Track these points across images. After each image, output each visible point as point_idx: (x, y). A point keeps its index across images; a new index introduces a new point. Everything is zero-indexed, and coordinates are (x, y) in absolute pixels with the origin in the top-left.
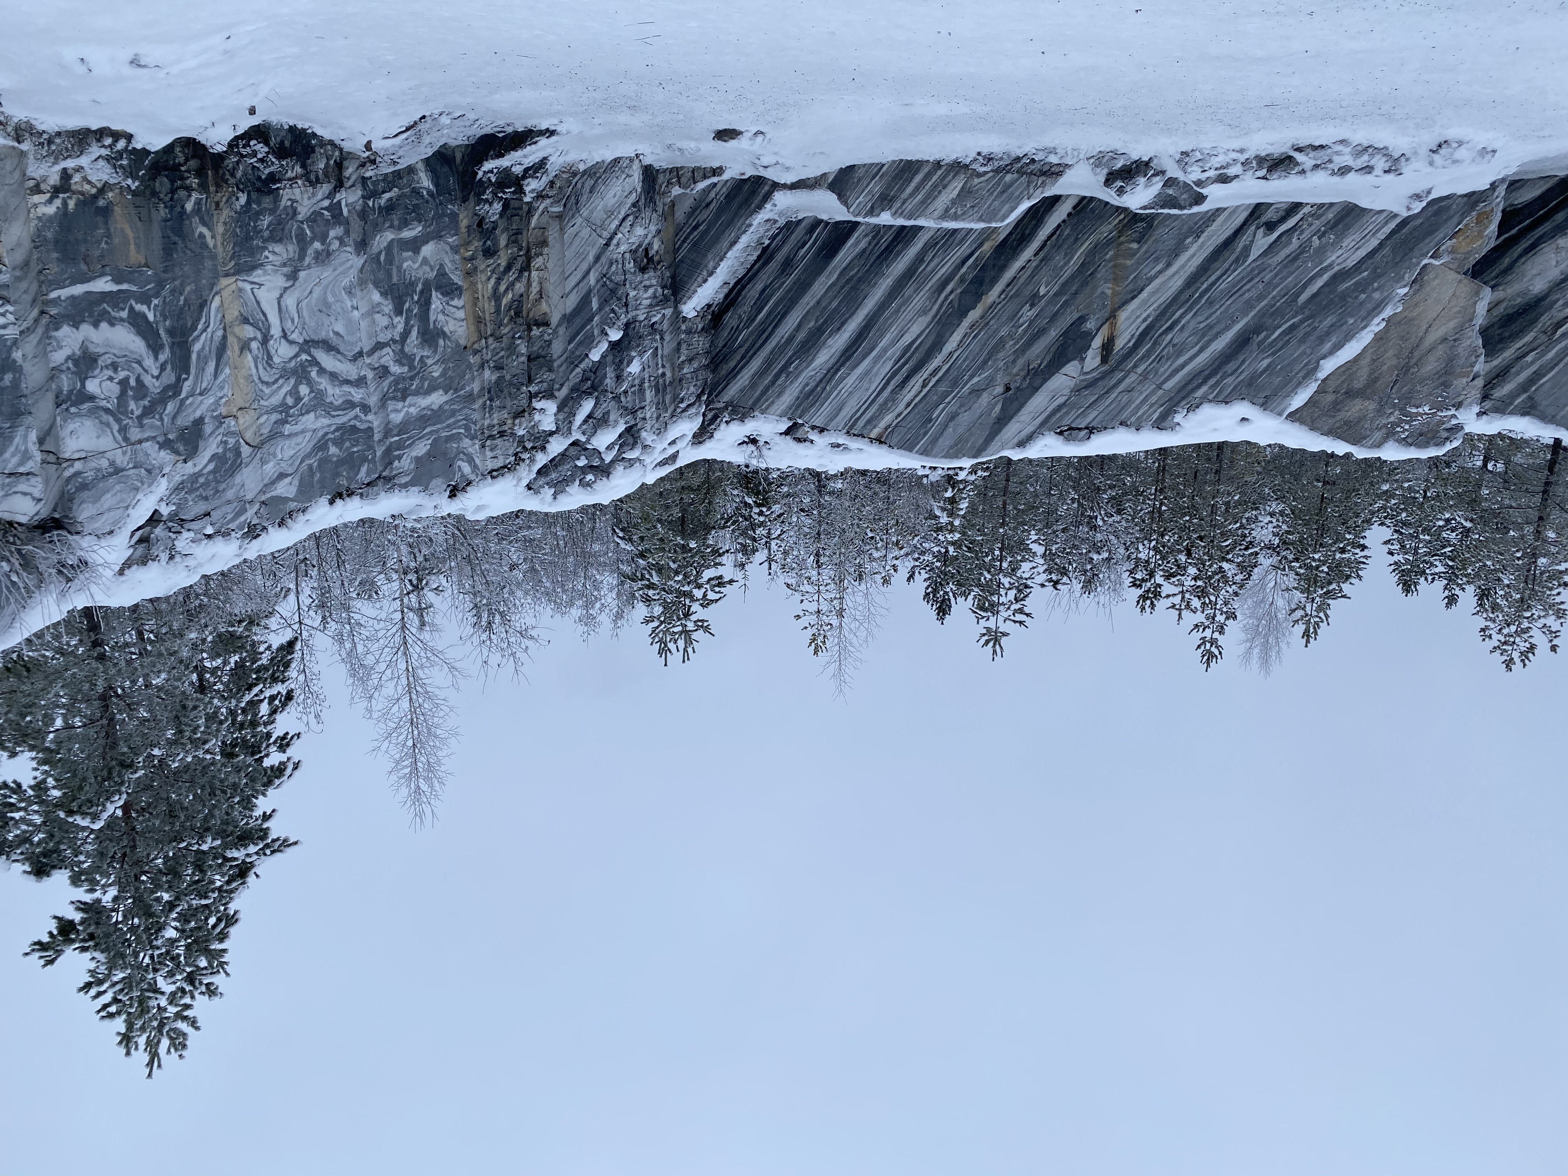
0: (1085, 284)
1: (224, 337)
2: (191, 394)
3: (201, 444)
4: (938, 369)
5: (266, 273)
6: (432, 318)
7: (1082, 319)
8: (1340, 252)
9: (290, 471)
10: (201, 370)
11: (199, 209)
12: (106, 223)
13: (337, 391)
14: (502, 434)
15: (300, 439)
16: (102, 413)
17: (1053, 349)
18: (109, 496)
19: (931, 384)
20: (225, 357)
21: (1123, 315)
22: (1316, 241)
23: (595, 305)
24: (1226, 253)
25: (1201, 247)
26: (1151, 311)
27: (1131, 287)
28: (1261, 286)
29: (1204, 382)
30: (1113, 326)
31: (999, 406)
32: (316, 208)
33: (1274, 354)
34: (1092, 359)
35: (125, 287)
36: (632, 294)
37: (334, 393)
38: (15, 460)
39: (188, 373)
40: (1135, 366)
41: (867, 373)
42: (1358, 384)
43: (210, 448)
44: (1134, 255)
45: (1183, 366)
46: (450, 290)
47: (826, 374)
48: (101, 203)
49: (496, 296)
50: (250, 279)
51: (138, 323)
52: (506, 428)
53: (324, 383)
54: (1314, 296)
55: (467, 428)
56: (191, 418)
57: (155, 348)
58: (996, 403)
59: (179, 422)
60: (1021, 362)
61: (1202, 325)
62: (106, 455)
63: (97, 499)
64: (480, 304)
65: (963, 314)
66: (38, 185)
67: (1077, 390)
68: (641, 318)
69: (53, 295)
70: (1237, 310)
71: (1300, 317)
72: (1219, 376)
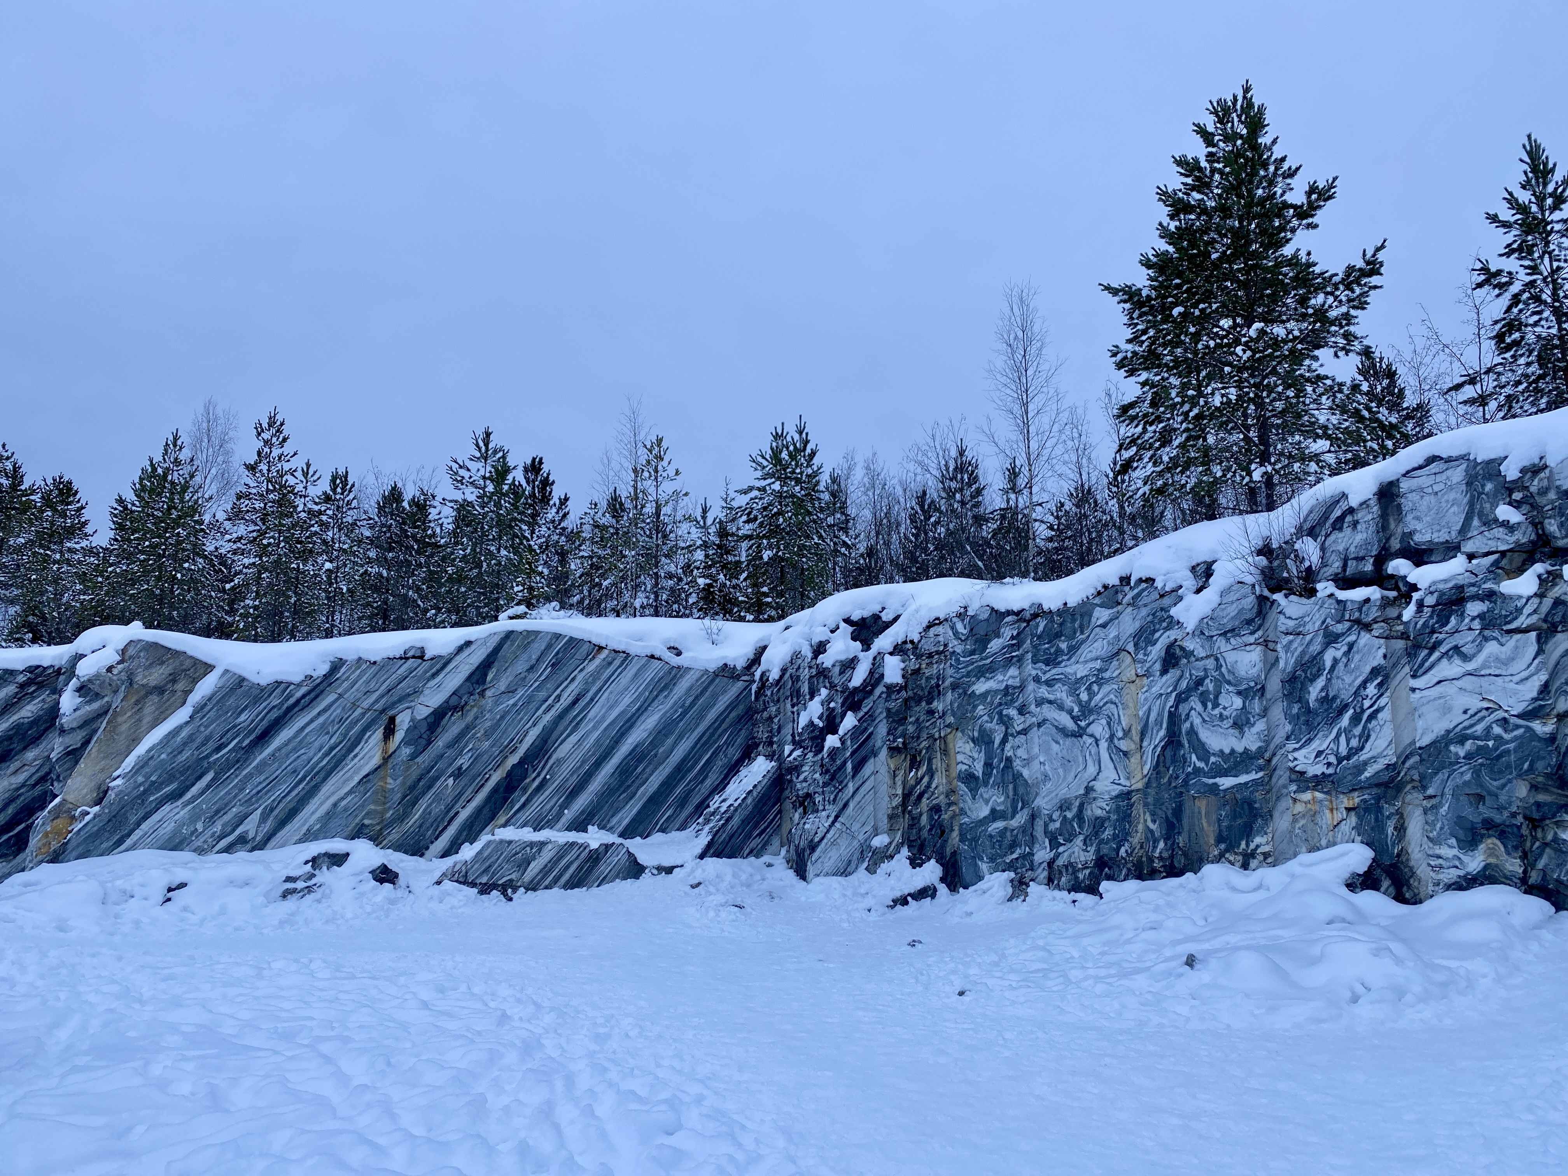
0: (412, 788)
1: (1142, 740)
2: (1169, 694)
3: (1163, 654)
4: (545, 712)
5: (1109, 792)
6: (982, 754)
7: (413, 757)
8: (177, 817)
9: (1097, 629)
10: (1160, 714)
11: (1154, 843)
12: (1220, 831)
13: (1059, 695)
14: (930, 656)
15: (1089, 656)
16: (1233, 681)
17: (440, 730)
18: (1232, 614)
19: (552, 698)
20: (1142, 724)
21: (376, 760)
22: (200, 826)
23: (849, 766)
24: (282, 816)
25: (306, 821)
26: (350, 764)
27: (369, 785)
28: (249, 787)
29: (298, 701)
30: (385, 751)
31: (489, 678)
32: (1069, 845)
33: (235, 726)
34: (403, 721)
35: (1211, 781)
36: (817, 776)
37: (1061, 693)
38: (1295, 645)
39: (1170, 712)
40: (364, 714)
41: (611, 708)
42: (155, 698)
43: (1157, 651)
44: (367, 814)
45: (319, 714)
46: (969, 778)
47: (649, 705)
48: (1223, 846)
49: (931, 773)
50: (1121, 788)
51: (1203, 752)
52: (927, 661)
53: (1069, 702)
54: (200, 777)
55: (957, 660)
56: (1169, 675)
57: (1192, 732)
58: (492, 681)
59: (1178, 673)
60: (470, 718)
61: (302, 751)
62: (1232, 647)
63: (1240, 611)
64: (944, 765)
65: (522, 762)
66: (1265, 858)
67: (417, 692)
68: (810, 755)
69: (1261, 774)
70: (270, 765)
71: (211, 759)
72: (286, 706)
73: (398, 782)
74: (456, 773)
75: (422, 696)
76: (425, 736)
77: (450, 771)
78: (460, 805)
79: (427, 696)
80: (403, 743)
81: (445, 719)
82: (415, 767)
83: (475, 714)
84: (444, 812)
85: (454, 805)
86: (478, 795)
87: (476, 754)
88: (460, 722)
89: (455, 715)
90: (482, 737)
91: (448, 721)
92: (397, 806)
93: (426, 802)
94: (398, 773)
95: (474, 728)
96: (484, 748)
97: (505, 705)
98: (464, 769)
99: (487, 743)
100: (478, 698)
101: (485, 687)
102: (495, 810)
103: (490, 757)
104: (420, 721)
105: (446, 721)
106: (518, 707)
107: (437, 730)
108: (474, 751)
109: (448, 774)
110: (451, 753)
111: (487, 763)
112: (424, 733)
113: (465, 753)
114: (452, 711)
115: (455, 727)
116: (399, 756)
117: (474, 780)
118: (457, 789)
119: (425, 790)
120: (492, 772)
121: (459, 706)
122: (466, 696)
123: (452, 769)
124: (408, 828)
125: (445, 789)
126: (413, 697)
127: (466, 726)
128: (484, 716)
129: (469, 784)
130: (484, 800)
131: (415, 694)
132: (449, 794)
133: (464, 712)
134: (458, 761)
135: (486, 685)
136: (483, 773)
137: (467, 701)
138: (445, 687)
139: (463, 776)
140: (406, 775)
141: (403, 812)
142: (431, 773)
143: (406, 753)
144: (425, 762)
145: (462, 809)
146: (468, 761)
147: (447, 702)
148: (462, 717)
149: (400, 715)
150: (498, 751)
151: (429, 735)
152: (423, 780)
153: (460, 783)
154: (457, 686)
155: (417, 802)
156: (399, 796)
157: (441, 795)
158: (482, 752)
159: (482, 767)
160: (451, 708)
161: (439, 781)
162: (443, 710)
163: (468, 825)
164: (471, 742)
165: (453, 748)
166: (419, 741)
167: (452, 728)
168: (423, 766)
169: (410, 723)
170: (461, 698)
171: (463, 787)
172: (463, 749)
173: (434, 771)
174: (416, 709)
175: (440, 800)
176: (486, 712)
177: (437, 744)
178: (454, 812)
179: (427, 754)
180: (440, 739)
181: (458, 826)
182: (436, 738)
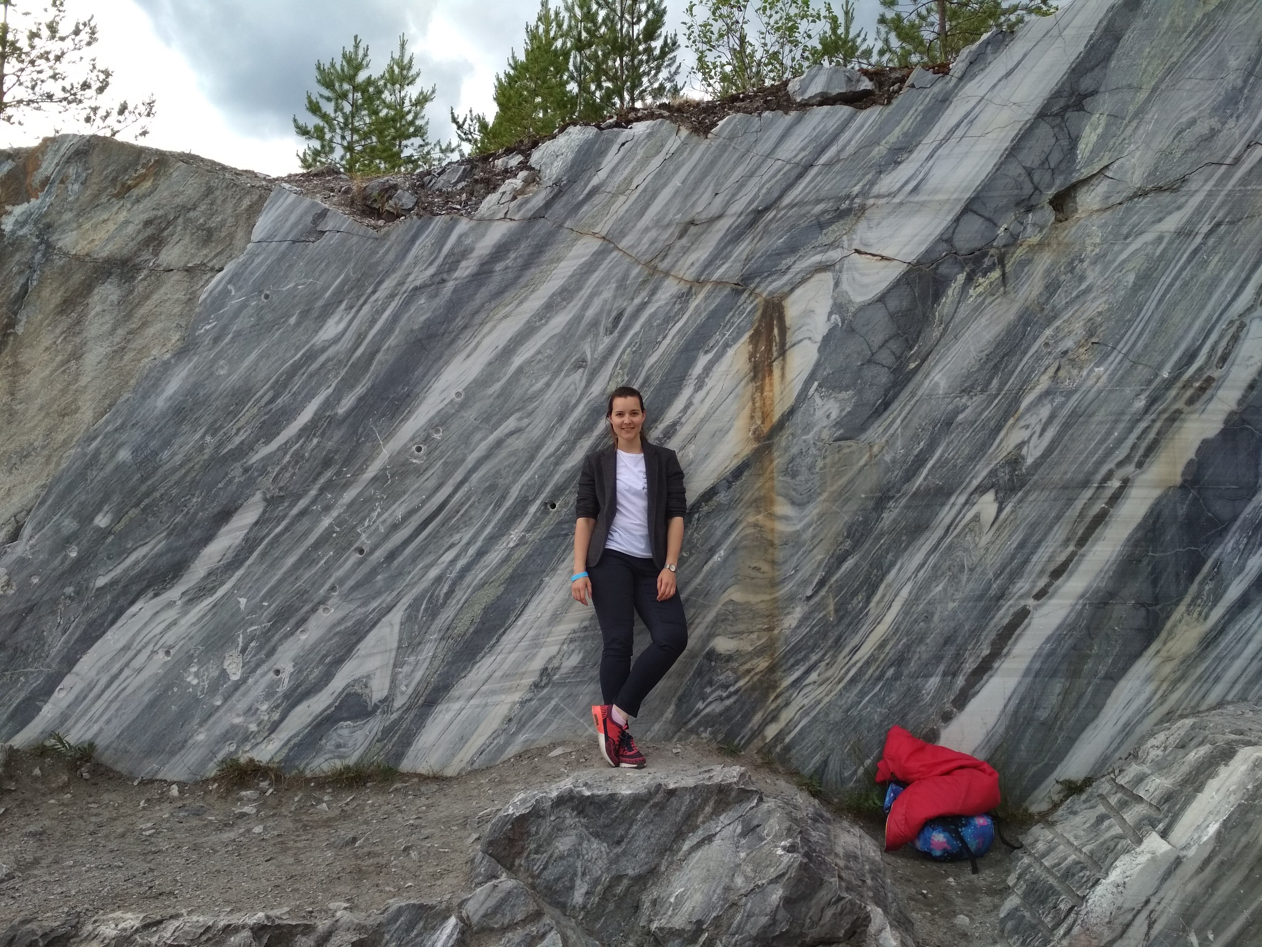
8: (170, 638)
22: (233, 665)
28: (365, 541)
33: (310, 356)
34: (811, 312)
40: (684, 297)
54: (225, 516)
58: (1097, 153)
60: (1030, 286)
61: (511, 423)
67: (845, 214)
70: (419, 472)
71: (255, 458)
72: (450, 286)
73: (813, 511)
74: (1004, 476)
75: (862, 225)
76: (885, 357)
77: (981, 472)
78: (1027, 586)
79: (879, 224)
80: (816, 384)
81: (947, 298)
82: (862, 462)
83: (1048, 272)
84: (975, 613)
85: (1008, 588)
86: (1089, 551)
87: (1065, 411)
88: (1000, 304)
89: (981, 280)
90: (1082, 350)
91: (959, 302)
92: (816, 592)
93: (909, 579)
94: (807, 481)
95: (1049, 321)
96: (1092, 386)
97: (1149, 237)
98: (1030, 461)
99: (1102, 369)
100: (1053, 219)
101: (1074, 180)
102: (1157, 604)
103: (1116, 421)
104: (864, 307)
105: (952, 302)
106: (1199, 239)
107: (923, 335)
108: (1059, 400)
109: (975, 483)
110: (979, 409)
111: (1109, 441)
112: (880, 347)
113: (1028, 410)
114: (967, 269)
115: (983, 321)
116: (807, 429)
117: (1070, 501)
118: (1014, 532)
119: (904, 538)
120: (1130, 469)
121: (992, 251)
122: (1011, 216)
123: (988, 464)
124: (859, 665)
125: (971, 530)
126: (833, 231)
127: (1021, 317)
128: (1082, 278)
129: (1053, 514)
130: (1113, 568)
131: (842, 222)
132: (987, 549)
133: (1007, 269)
134: (1007, 433)
135: (1075, 170)
136: (1099, 477)
137: (1014, 233)
138: (935, 191)
139: (1027, 487)
140: (835, 487)
141: (836, 611)
142: (919, 481)
143: (828, 416)
144: (894, 443)
145: (1036, 602)
146: (1041, 435)
147: (946, 241)
148: (1005, 286)
149: (798, 292)
150: (1143, 397)
151: (898, 354)
152: (891, 504)
153: (1020, 512)
154: (978, 183)
155: (882, 580)
156: (820, 557)
157: (960, 553)
158: (1087, 403)
159: (1092, 453)
160: (965, 260)
161: (947, 508)
162: (937, 268)
163: (1065, 656)
164: (1043, 369)
165: (982, 391)
166: (869, 372)
167: (973, 326)
168: (888, 458)
169: (833, 317)
170: (995, 225)
171: (1033, 526)
172: (1017, 394)
173: (925, 471)
174: (848, 269)
175: (956, 570)
176: (1085, 264)
177: (927, 382)
178: (1012, 611)
179: (899, 415)
180: (936, 364)
181: (1029, 659)
182: (923, 361)
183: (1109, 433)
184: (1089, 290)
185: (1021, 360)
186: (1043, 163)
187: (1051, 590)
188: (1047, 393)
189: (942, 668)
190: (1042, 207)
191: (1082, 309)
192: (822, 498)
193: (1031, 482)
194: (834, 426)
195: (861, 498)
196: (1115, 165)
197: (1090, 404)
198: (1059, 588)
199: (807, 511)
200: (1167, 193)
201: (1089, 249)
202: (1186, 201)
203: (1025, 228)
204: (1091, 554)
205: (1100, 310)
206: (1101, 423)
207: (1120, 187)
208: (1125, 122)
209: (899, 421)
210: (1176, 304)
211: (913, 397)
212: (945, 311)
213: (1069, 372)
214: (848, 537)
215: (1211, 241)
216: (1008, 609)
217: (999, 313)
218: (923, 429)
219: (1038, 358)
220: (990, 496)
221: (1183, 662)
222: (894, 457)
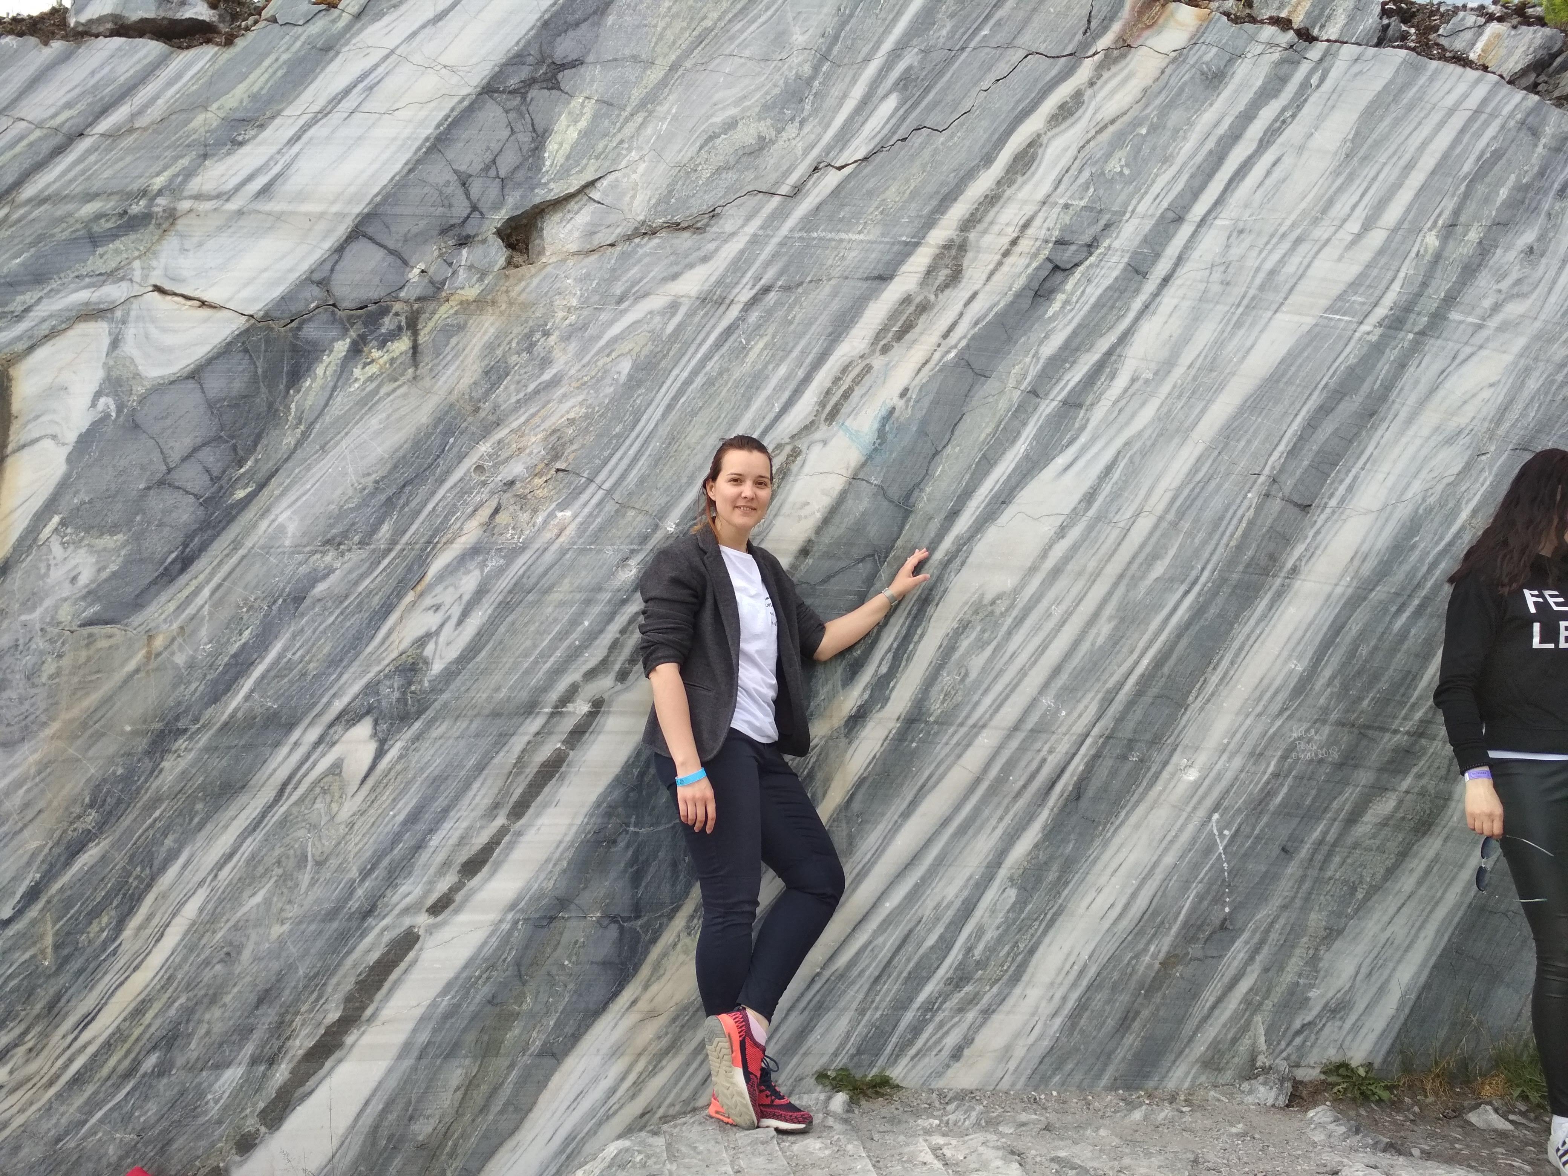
73: (30, 756)
74: (390, 693)
75: (171, 244)
76: (192, 476)
77: (350, 686)
78: (418, 891)
79: (200, 245)
80: (56, 519)
81: (314, 380)
82: (131, 666)
83: (490, 347)
84: (319, 944)
85: (383, 895)
86: (529, 825)
87: (504, 583)
88: (405, 396)
89: (375, 354)
90: (538, 481)
91: (334, 388)
92: (19, 913)
93: (201, 884)
94: (21, 700)
95: (486, 431)
96: (551, 542)
97: (656, 302)
98: (437, 667)
99: (568, 513)
100: (502, 261)
101: (537, 200)
102: (637, 917)
103: (588, 602)
104: (161, 387)
105: (323, 388)
106: (734, 312)
107: (264, 441)
108: (494, 563)
109: (338, 705)
110: (354, 575)
111: (574, 636)
112: (184, 460)
113: (440, 578)
114: (353, 334)
115: (374, 422)
116: (30, 602)
117: (503, 739)
118: (403, 792)
119: (199, 806)
120: (605, 683)
121: (397, 307)
122: (433, 250)
123: (365, 672)
124: (91, 1049)
125: (324, 791)
126: (117, 251)
127: (440, 420)
128: (546, 362)
129: (471, 762)
130: (569, 854)
131: (133, 236)
132: (351, 825)
133: (421, 339)
134: (401, 618)
135: (539, 184)
136: (554, 696)
137: (438, 278)
138: (301, 196)
139: (430, 713)
140: (75, 712)
141: (57, 947)
142: (235, 701)
143: (74, 580)
144: (194, 632)
145: (431, 920)
146: (460, 623)
147: (319, 283)
148: (416, 365)
149: (41, 353)
150: (633, 562)
151: (216, 473)
152: (181, 743)
153: (414, 758)
154: (376, 190)
155: (149, 886)
156: (34, 845)
157: (301, 833)
158: (541, 570)
159: (544, 656)
160: (349, 318)
161: (284, 750)
162: (299, 328)
163: (474, 1017)
164: (470, 510)
165: (362, 543)
166: (157, 503)
167: (355, 431)
168: (180, 659)
169: (103, 400)
170: (405, 263)
171: (437, 782)
172: (423, 550)
173: (248, 684)
174: (138, 318)
175: (291, 863)
176: (552, 339)
177: (264, 525)
178: (387, 937)
179: (208, 581)
180: (283, 494)
181: (410, 1026)
182: (261, 486)
183: (574, 622)
184: (555, 382)
185: (433, 493)
186: (487, 168)
187: (459, 897)
188: (475, 551)
189: (249, 1049)
190: (484, 241)
191: (543, 413)
192: (48, 732)
193: (437, 705)
194: (84, 598)
195: (123, 732)
196: (605, 182)
197: (546, 572)
198: (473, 892)
199: (17, 756)
200: (686, 234)
201: (560, 314)
202: (717, 250)
203: (454, 273)
204: (533, 830)
205: (571, 415)
206: (562, 604)
207: (612, 218)
208: (625, 114)
209: (206, 592)
210: (694, 414)
211: (236, 549)
212: (308, 403)
213: (514, 517)
214: (91, 806)
215: (754, 316)
216: (381, 933)
217: (402, 412)
218: (250, 608)
219: (464, 490)
220: (363, 729)
221: (674, 1020)
222: (193, 658)
